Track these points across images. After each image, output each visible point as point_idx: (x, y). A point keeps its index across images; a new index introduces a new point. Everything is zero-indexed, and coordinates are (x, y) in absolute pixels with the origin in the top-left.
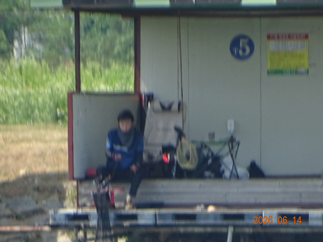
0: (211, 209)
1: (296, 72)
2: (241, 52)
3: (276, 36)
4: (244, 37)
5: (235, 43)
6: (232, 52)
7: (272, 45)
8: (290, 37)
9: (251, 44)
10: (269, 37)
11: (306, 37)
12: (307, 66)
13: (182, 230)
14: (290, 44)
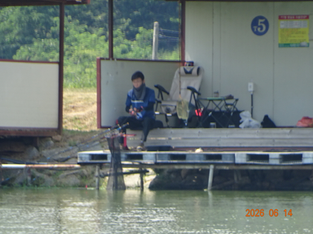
0: (198, 151)
1: (300, 46)
2: (259, 29)
3: (285, 17)
4: (262, 18)
5: (255, 23)
6: (253, 29)
7: (282, 24)
8: (295, 17)
9: (266, 23)
10: (280, 18)
11: (308, 17)
12: (308, 41)
13: (177, 167)
14: (296, 23)
